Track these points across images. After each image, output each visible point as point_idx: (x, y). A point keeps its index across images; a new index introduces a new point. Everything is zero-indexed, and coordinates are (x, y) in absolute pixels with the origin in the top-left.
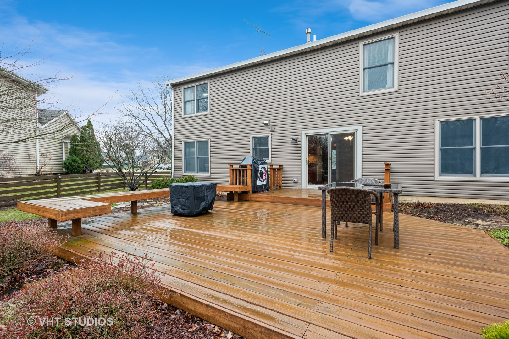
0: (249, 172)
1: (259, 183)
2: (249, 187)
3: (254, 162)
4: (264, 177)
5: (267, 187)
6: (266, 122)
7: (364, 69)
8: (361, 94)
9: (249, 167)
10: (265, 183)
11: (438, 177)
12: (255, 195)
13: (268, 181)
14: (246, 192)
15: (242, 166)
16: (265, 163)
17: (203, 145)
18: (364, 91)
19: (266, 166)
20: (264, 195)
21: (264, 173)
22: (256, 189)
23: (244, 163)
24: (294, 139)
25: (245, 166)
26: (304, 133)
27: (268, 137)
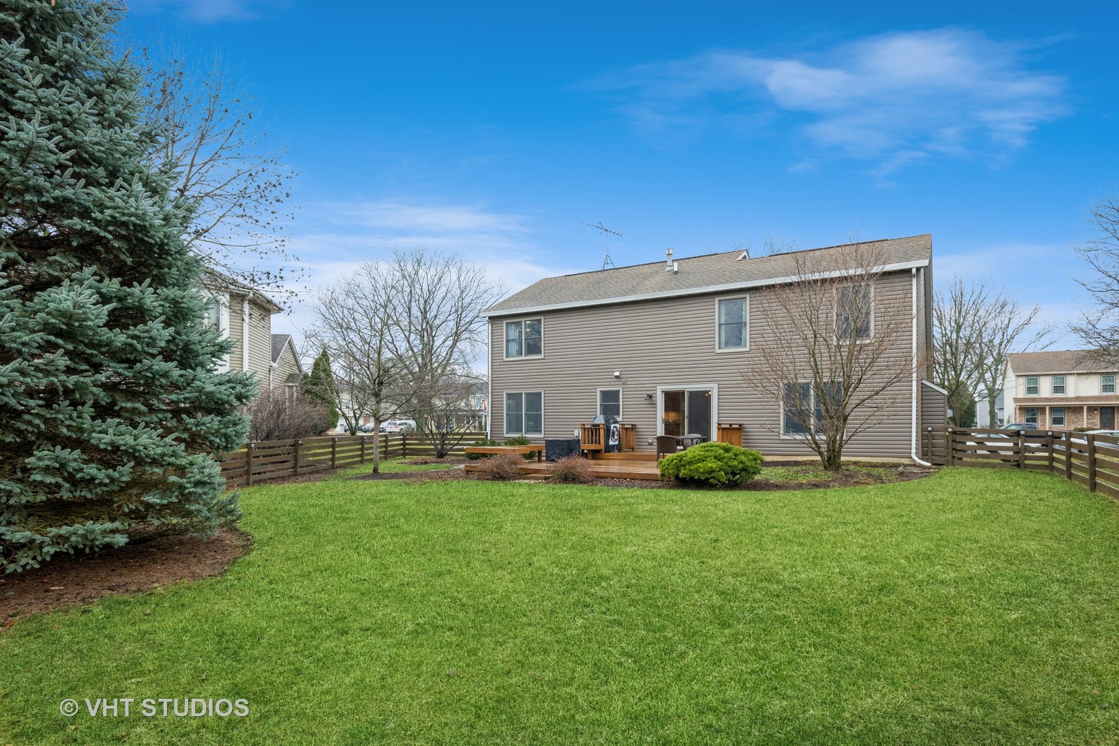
0: (602, 432)
1: (611, 443)
2: (602, 447)
3: (606, 421)
4: (616, 437)
5: (619, 448)
6: (617, 374)
7: (720, 325)
8: (718, 351)
9: (601, 426)
10: (617, 443)
11: (782, 437)
12: (607, 454)
13: (619, 442)
14: (599, 451)
15: (593, 425)
16: (617, 422)
17: (534, 399)
18: (720, 348)
19: (617, 425)
20: (615, 454)
21: (616, 433)
22: (609, 449)
23: (596, 422)
24: (648, 395)
25: (598, 425)
26: (660, 389)
27: (618, 391)
